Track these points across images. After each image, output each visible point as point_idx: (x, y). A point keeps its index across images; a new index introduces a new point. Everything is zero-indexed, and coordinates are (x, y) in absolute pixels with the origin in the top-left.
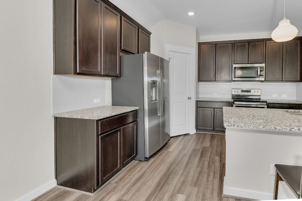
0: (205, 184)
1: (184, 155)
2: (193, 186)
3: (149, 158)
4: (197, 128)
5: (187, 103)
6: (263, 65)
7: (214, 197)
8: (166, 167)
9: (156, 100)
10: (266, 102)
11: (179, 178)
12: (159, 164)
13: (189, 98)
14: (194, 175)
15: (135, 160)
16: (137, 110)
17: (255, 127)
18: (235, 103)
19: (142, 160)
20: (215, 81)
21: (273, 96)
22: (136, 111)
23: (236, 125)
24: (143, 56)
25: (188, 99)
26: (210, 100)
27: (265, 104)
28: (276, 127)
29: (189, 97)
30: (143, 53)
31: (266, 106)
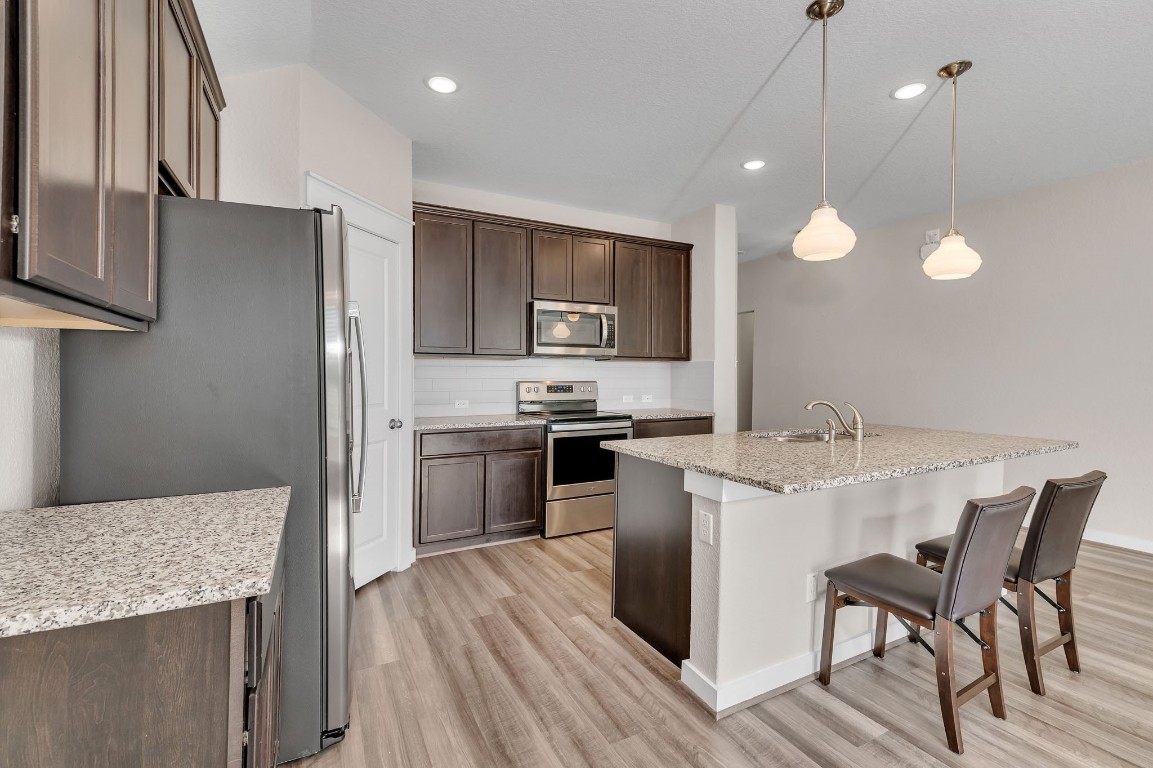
0: (642, 712)
1: (469, 654)
2: (619, 736)
4: (419, 541)
5: (386, 443)
6: (613, 310)
7: (704, 734)
10: (630, 417)
11: (550, 739)
13: (397, 425)
14: (581, 704)
18: (555, 427)
20: (473, 353)
21: (644, 401)
25: (392, 428)
27: (629, 424)
29: (393, 420)
31: (630, 432)
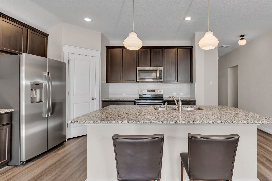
3: (25, 161)
6: (162, 68)
8: (42, 169)
9: (41, 101)
12: (36, 167)
13: (93, 99)
15: (9, 166)
16: (13, 112)
17: (94, 122)
18: (137, 101)
19: (17, 165)
20: (122, 82)
22: (11, 113)
23: (78, 122)
24: (20, 57)
26: (115, 100)
28: (111, 121)
30: (20, 55)
31: (162, 104)
